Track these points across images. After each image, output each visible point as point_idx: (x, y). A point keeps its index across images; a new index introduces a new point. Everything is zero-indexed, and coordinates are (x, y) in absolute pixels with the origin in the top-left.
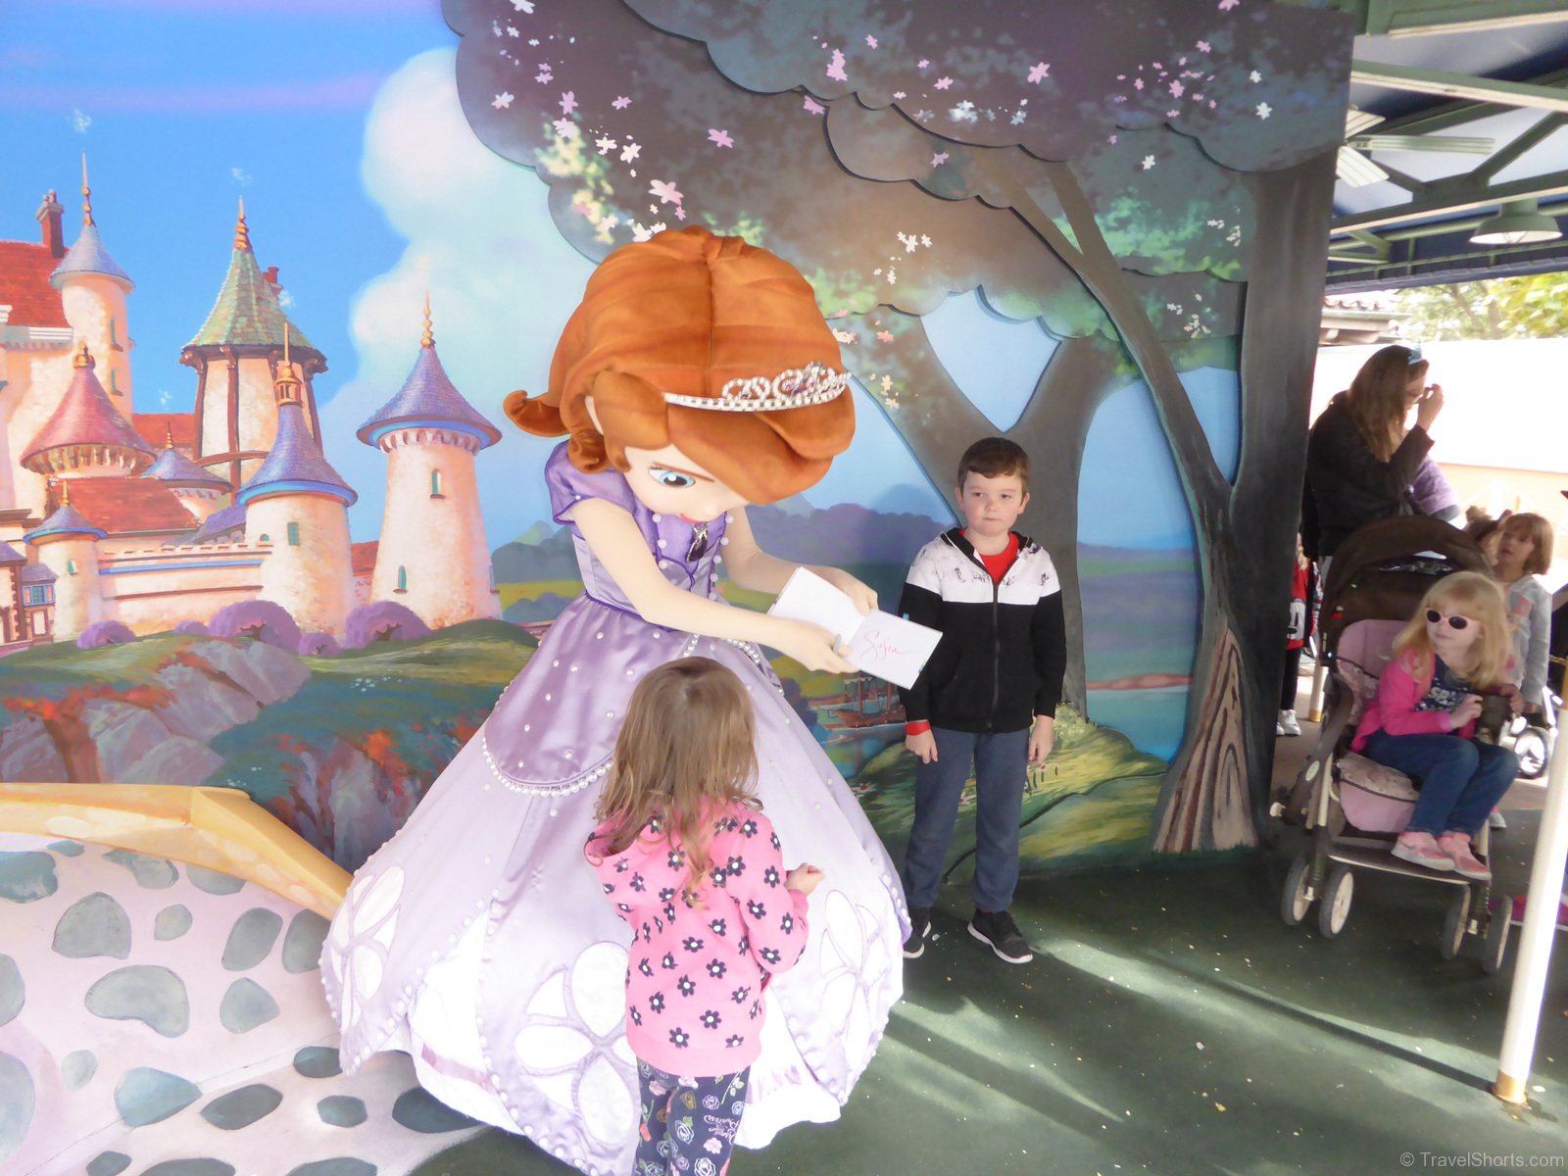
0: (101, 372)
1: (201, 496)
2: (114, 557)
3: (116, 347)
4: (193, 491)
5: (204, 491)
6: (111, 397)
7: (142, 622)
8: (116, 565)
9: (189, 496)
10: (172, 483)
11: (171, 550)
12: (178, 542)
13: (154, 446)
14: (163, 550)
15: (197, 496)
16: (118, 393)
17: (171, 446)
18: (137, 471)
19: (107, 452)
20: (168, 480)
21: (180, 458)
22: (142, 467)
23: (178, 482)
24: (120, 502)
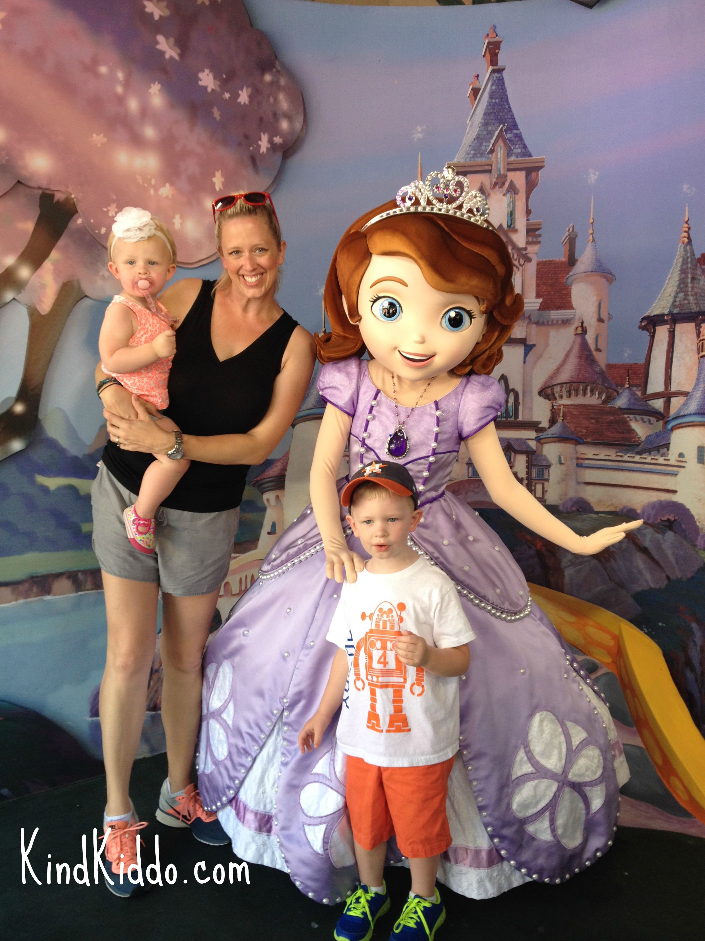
0: (590, 338)
1: (644, 422)
2: (586, 457)
3: (600, 320)
4: (638, 417)
5: (646, 418)
6: (595, 353)
7: (600, 502)
8: (587, 462)
9: (636, 420)
10: (626, 411)
11: (622, 456)
12: (627, 451)
13: (617, 385)
14: (617, 456)
15: (641, 421)
16: (598, 350)
17: (628, 386)
18: (605, 402)
19: (589, 388)
20: (625, 409)
21: (633, 394)
22: (609, 399)
23: (628, 411)
24: (593, 421)
